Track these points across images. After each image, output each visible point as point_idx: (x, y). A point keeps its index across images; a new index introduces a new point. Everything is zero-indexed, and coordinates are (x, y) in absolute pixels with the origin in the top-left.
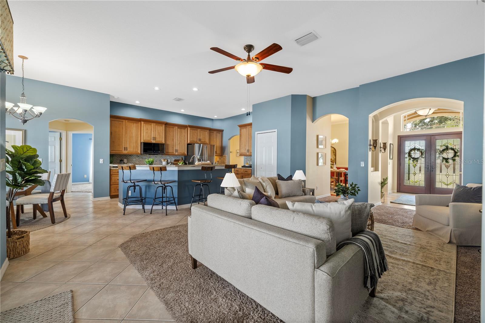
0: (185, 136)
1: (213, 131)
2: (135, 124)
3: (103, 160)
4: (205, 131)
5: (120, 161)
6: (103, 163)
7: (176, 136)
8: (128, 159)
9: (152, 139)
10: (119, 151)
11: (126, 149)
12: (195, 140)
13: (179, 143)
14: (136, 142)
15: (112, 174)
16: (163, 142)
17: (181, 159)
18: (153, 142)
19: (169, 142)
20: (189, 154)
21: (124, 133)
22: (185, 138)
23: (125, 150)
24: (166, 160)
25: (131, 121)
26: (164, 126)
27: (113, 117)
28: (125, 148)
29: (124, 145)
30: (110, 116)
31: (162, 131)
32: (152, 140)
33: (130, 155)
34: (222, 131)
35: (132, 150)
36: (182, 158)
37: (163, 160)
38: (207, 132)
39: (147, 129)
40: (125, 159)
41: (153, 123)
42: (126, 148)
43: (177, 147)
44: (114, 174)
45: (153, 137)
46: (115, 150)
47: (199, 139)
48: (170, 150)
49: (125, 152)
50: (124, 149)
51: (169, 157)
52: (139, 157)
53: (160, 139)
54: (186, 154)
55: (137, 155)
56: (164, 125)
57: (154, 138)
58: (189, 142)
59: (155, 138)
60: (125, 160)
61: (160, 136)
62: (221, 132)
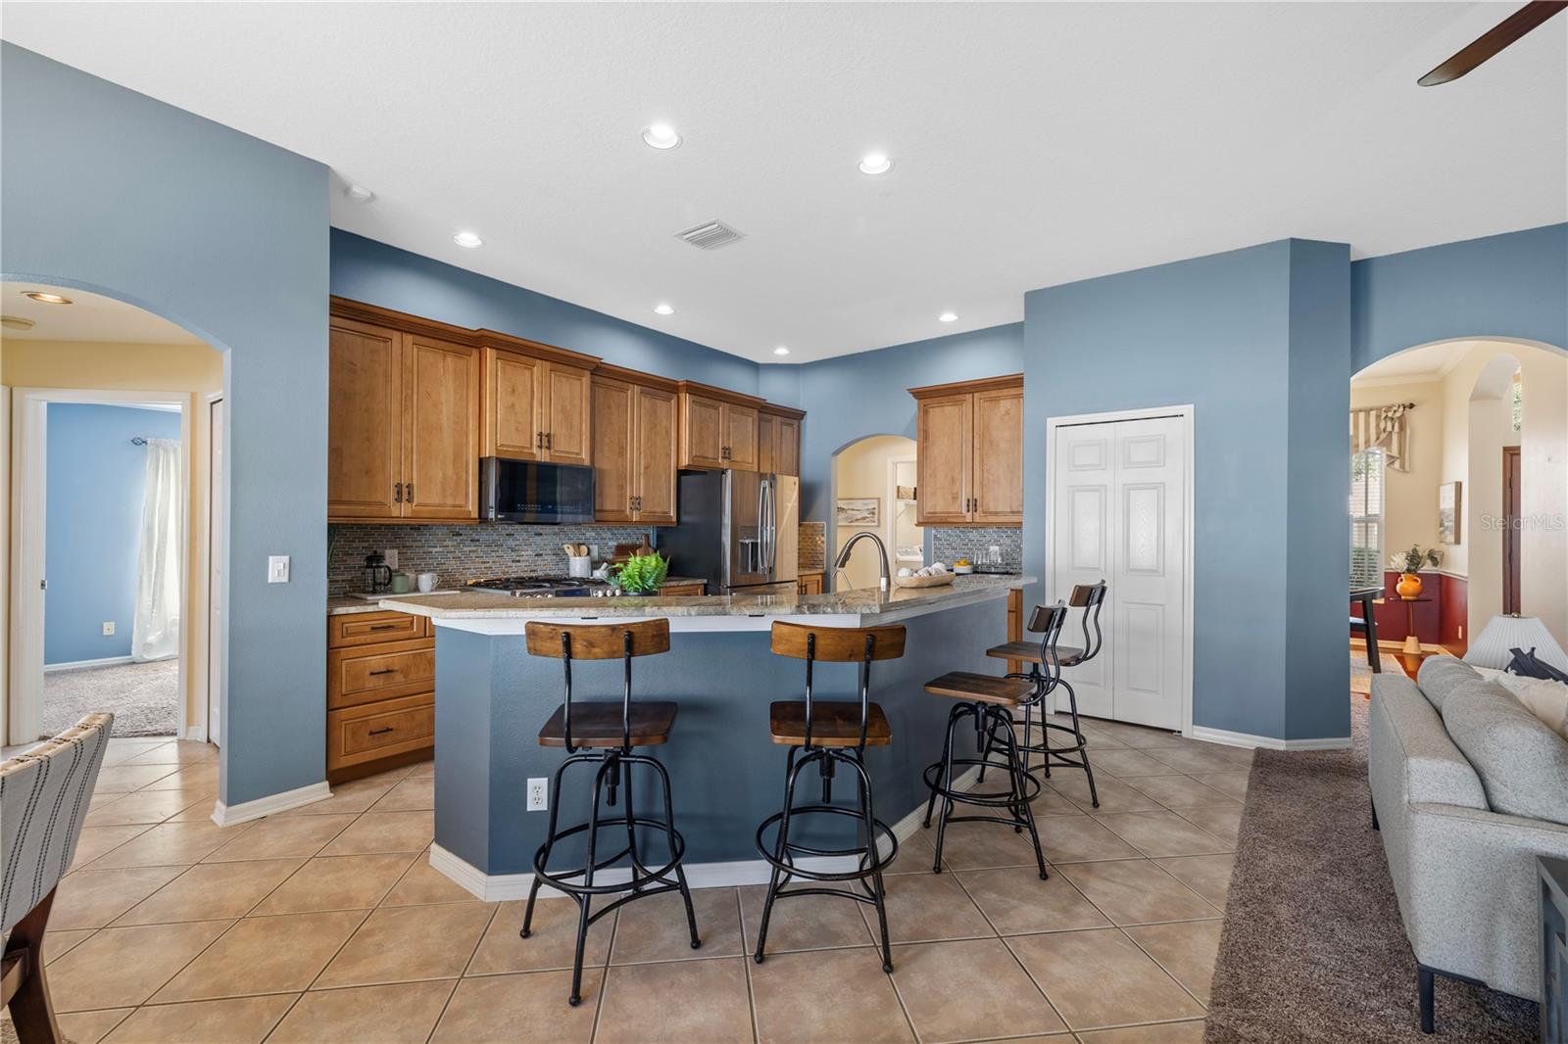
0: (668, 433)
1: (769, 417)
2: (450, 360)
3: (290, 558)
4: (743, 414)
5: (369, 559)
6: (285, 579)
7: (632, 431)
8: (403, 549)
9: (536, 442)
10: (370, 504)
11: (405, 496)
12: (710, 455)
13: (646, 468)
14: (458, 456)
15: (338, 641)
16: (585, 458)
17: (643, 541)
18: (538, 459)
19: (605, 463)
20: (684, 519)
21: (395, 408)
22: (670, 444)
23: (399, 500)
24: (584, 548)
25: (433, 342)
26: (586, 379)
27: (343, 309)
28: (399, 486)
29: (392, 469)
30: (332, 304)
31: (577, 402)
32: (535, 450)
33: (417, 528)
34: (797, 416)
35: (435, 500)
36: (647, 536)
37: (570, 551)
38: (750, 419)
39: (514, 391)
40: (392, 548)
41: (538, 362)
42: (405, 490)
43: (638, 487)
44: (350, 640)
45: (540, 435)
46: (345, 498)
47: (723, 449)
48: (609, 502)
49: (401, 511)
50: (393, 495)
51: (593, 534)
52: (459, 538)
53: (573, 447)
54: (674, 519)
55: (455, 527)
56: (587, 374)
57: (545, 439)
58: (685, 461)
59: (548, 435)
60: (388, 552)
61: (571, 427)
62: (796, 422)
